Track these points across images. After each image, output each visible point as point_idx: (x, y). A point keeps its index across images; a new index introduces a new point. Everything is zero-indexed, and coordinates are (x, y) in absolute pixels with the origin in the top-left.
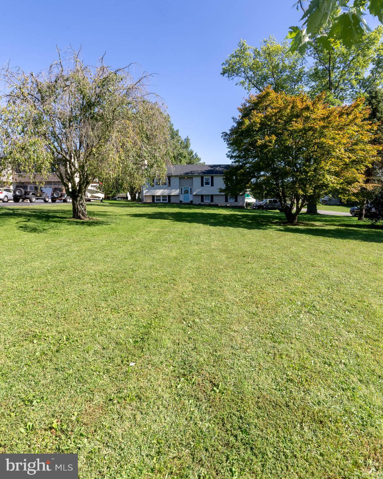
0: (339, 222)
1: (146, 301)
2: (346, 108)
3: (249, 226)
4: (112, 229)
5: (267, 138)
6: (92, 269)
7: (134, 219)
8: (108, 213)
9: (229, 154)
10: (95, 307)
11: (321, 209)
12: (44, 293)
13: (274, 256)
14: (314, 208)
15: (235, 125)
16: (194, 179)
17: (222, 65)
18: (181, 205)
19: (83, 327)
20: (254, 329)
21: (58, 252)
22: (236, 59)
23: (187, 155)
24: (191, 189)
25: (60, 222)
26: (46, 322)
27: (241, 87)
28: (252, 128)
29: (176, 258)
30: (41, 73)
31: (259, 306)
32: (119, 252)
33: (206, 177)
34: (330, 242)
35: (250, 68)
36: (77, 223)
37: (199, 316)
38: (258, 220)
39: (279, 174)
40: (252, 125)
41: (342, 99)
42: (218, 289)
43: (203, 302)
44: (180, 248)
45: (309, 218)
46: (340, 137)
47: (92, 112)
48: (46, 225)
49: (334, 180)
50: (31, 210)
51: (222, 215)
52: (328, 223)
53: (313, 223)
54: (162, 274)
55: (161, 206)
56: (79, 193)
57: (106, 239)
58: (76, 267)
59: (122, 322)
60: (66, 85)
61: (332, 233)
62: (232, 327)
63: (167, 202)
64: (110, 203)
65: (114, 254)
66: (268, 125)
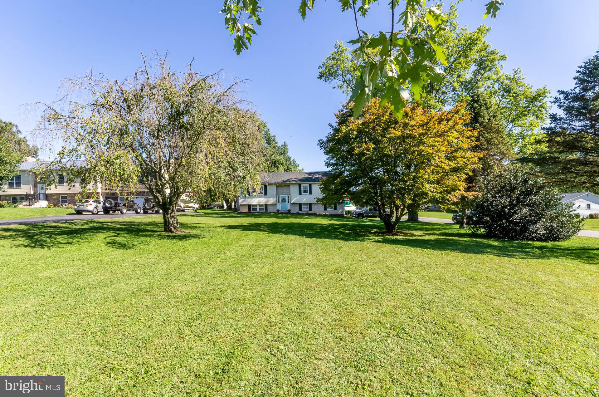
0: (440, 230)
1: (231, 326)
2: (446, 114)
3: (346, 238)
4: (204, 244)
5: (364, 146)
6: (180, 289)
7: (228, 231)
8: (201, 225)
9: (327, 161)
10: (178, 335)
11: (423, 216)
12: (127, 319)
13: (368, 271)
14: (415, 216)
15: (332, 132)
16: (292, 187)
17: (319, 68)
18: (278, 214)
19: (163, 358)
20: (339, 356)
21: (145, 271)
22: (332, 61)
23: (284, 162)
24: (288, 197)
25: (150, 236)
26: (125, 353)
27: (339, 90)
28: (349, 135)
29: (267, 276)
30: (126, 80)
31: (347, 330)
32: (209, 270)
33: (305, 185)
34: (428, 254)
35: (348, 71)
36: (169, 237)
37: (283, 342)
38: (356, 230)
39: (377, 183)
40: (349, 133)
41: (444, 102)
42: (308, 311)
43: (290, 326)
44: (272, 264)
45: (409, 227)
46: (439, 144)
47: (181, 121)
48: (136, 240)
49: (433, 189)
50: (121, 223)
51: (319, 225)
52: (428, 232)
53: (412, 232)
54: (251, 294)
55: (258, 215)
56: (170, 205)
57: (197, 255)
58: (162, 288)
59: (204, 351)
60: (152, 93)
61: (431, 244)
62: (316, 354)
63: (264, 211)
64: (205, 213)
65: (204, 272)
66: (365, 132)
